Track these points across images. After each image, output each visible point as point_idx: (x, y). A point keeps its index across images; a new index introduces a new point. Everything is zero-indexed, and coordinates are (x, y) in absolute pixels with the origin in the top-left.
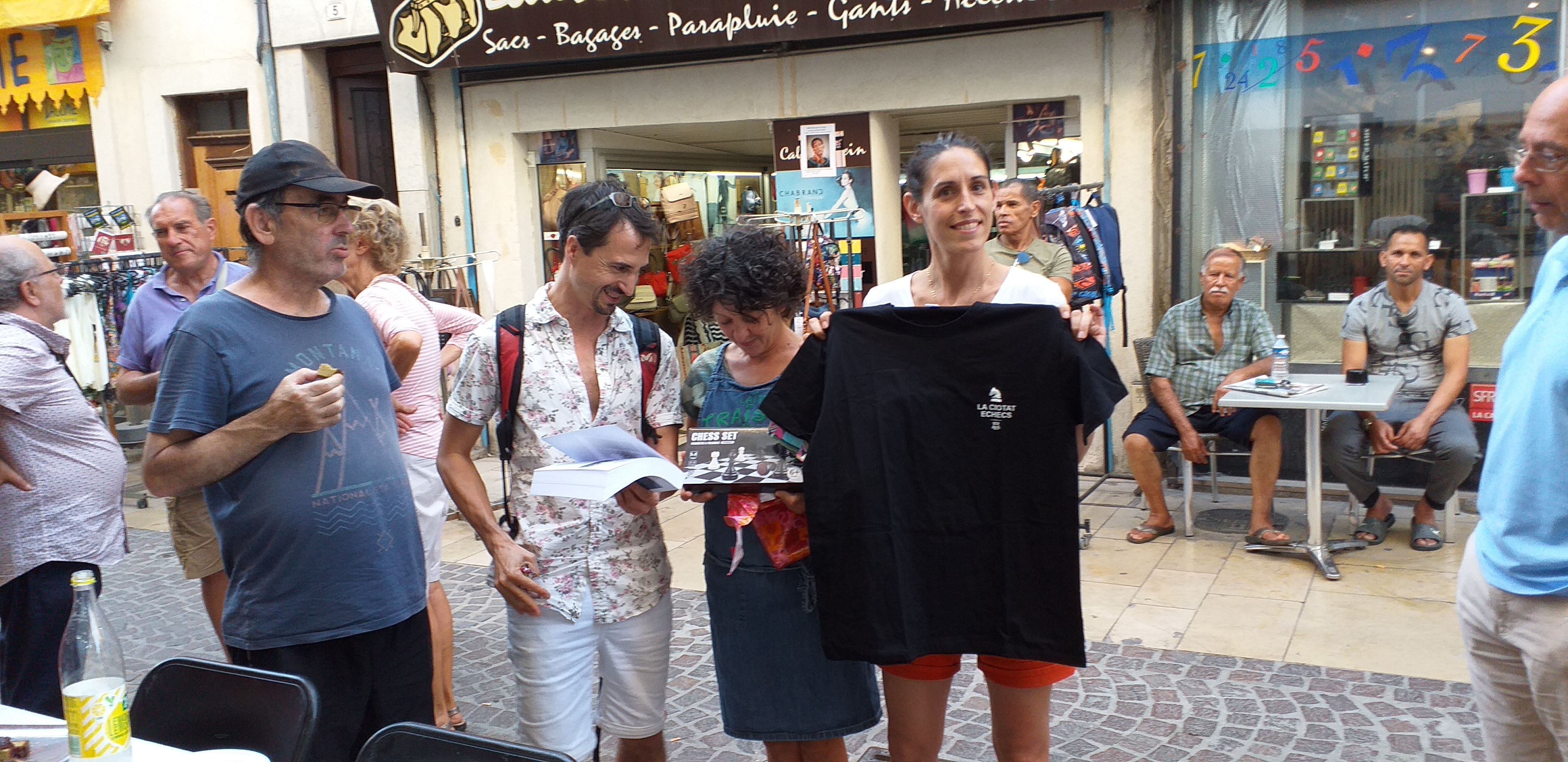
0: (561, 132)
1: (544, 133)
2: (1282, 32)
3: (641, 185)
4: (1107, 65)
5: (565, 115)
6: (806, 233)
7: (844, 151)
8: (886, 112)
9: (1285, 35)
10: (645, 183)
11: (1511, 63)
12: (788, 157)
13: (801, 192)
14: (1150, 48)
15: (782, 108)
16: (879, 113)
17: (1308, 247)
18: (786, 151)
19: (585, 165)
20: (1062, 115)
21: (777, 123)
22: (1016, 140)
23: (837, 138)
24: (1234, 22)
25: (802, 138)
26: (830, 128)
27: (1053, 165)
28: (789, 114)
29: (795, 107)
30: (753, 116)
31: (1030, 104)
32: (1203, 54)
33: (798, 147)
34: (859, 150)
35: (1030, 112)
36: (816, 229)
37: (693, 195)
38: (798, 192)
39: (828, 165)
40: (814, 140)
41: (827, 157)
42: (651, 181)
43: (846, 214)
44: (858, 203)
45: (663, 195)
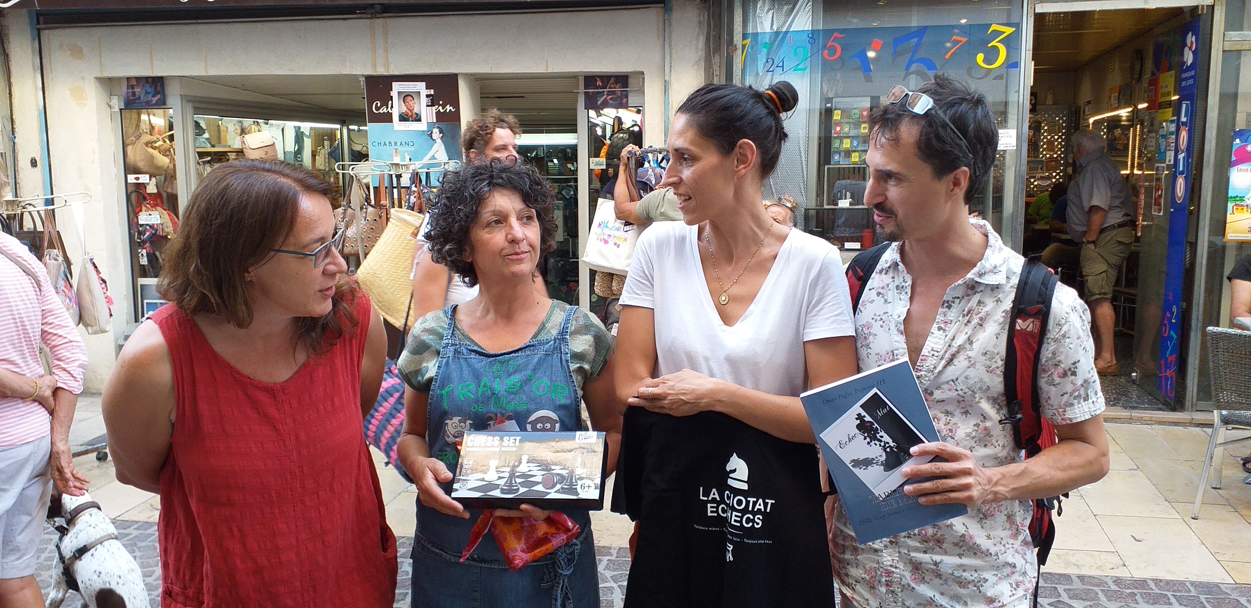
0: (147, 78)
1: (128, 79)
2: (808, 27)
3: (222, 133)
4: (667, 46)
5: (151, 61)
6: (405, 181)
7: (434, 108)
8: (471, 75)
9: (810, 29)
10: (225, 129)
11: (985, 61)
12: (381, 111)
13: (393, 143)
14: (703, 34)
15: (374, 66)
16: (466, 75)
17: (829, 204)
18: (379, 105)
19: (171, 111)
20: (627, 87)
21: (369, 79)
22: (587, 108)
23: (428, 96)
24: (771, 16)
25: (394, 94)
26: (421, 87)
27: (616, 131)
28: (381, 71)
29: (387, 65)
30: (346, 70)
31: (599, 77)
32: (748, 41)
33: (390, 102)
34: (449, 108)
35: (599, 83)
36: (416, 178)
37: (274, 143)
38: (390, 143)
39: (419, 120)
40: (406, 97)
41: (418, 112)
42: (231, 128)
43: (438, 165)
44: (448, 156)
45: (243, 142)
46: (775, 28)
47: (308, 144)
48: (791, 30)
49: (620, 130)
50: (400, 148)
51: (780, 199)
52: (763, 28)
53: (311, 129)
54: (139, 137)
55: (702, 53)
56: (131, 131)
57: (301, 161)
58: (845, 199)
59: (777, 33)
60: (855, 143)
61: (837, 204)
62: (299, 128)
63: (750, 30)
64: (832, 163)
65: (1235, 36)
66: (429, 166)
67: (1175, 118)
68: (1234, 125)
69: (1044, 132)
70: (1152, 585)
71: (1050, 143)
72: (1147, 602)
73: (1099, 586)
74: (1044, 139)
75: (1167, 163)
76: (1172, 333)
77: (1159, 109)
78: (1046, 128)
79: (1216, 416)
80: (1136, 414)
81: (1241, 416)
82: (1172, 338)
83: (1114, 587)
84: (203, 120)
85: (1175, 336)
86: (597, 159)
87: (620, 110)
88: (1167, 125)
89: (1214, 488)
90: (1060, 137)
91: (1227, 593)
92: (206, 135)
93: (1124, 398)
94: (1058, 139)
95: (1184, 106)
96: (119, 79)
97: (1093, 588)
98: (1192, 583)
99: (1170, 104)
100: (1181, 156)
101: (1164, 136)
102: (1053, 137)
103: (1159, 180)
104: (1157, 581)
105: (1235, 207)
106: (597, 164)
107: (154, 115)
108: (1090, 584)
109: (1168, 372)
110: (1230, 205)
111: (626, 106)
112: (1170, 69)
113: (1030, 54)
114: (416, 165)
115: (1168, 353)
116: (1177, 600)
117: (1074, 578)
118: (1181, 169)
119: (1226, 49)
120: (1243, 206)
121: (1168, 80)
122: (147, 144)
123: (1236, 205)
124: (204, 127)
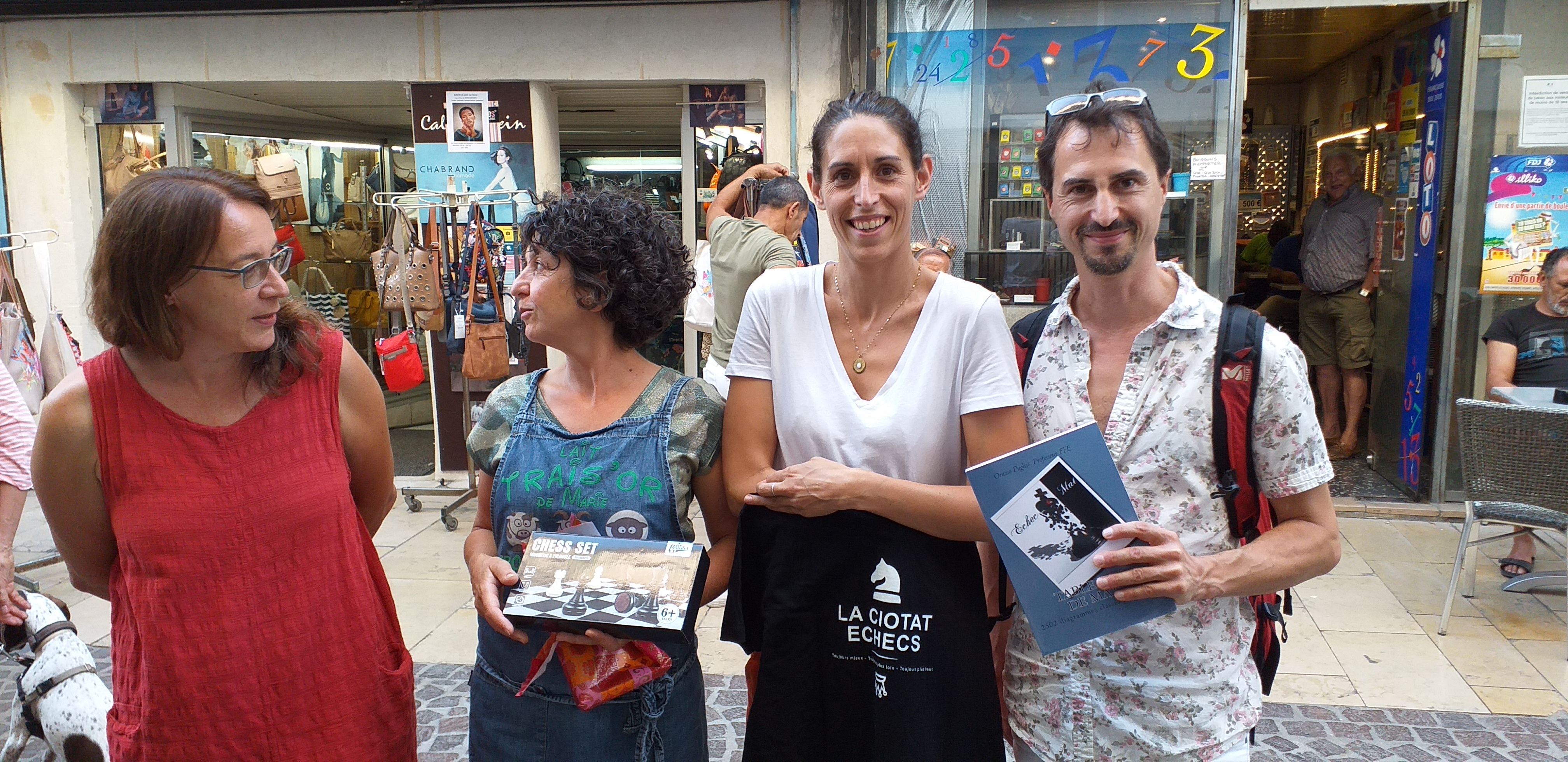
0: (131, 85)
1: (107, 85)
2: (969, 26)
3: (229, 155)
4: (793, 50)
5: (137, 62)
6: (463, 216)
7: (499, 124)
8: (546, 82)
9: (972, 28)
10: (233, 150)
11: (1188, 69)
12: (431, 128)
13: (447, 169)
14: (838, 33)
15: (423, 70)
16: (540, 83)
17: (994, 248)
18: (429, 120)
19: (162, 126)
20: (744, 100)
21: (416, 87)
22: (694, 125)
23: (491, 109)
24: (923, 11)
25: (448, 106)
26: (482, 97)
27: (730, 154)
28: (432, 77)
29: (439, 69)
30: (387, 76)
31: (707, 86)
32: (895, 43)
33: (443, 116)
34: (518, 124)
35: (708, 94)
36: (475, 212)
37: (296, 168)
38: (443, 168)
39: (481, 139)
40: (462, 110)
41: (478, 129)
42: (241, 148)
43: (505, 196)
44: (518, 184)
45: (256, 167)
46: (928, 27)
47: (339, 169)
48: (948, 29)
49: (736, 153)
50: (457, 175)
51: (934, 242)
52: (912, 27)
53: (344, 150)
54: (120, 160)
55: (837, 58)
56: (110, 151)
57: (332, 190)
58: (1015, 240)
59: (931, 33)
60: (1027, 171)
61: (1005, 248)
62: (328, 149)
63: (897, 29)
64: (999, 196)
65: (1495, 40)
66: (492, 197)
67: (1420, 141)
68: (1491, 150)
69: (1261, 159)
70: (1390, 716)
71: (1269, 172)
72: (1383, 738)
73: (1325, 718)
74: (1261, 167)
75: (1410, 196)
76: (1416, 406)
77: (1401, 129)
78: (1264, 153)
79: (1468, 508)
80: (1371, 506)
81: (1498, 508)
82: (1416, 412)
83: (1343, 719)
84: (204, 138)
85: (1419, 410)
86: (707, 190)
87: (735, 128)
88: (1410, 150)
89: (1466, 597)
90: (1281, 164)
91: (1481, 726)
92: (209, 158)
93: (1357, 487)
94: (1279, 166)
95: (1431, 127)
96: (96, 85)
97: (1317, 721)
98: (1439, 714)
99: (1413, 124)
100: (1427, 188)
101: (1406, 164)
102: (1273, 164)
103: (1400, 217)
104: (1396, 712)
105: (1492, 252)
106: (706, 196)
107: (141, 132)
108: (1314, 715)
109: (1411, 454)
110: (1487, 249)
111: (742, 124)
112: (1414, 82)
113: (1243, 61)
114: (476, 196)
115: (1411, 430)
116: (1420, 735)
117: (1296, 710)
118: (1427, 204)
119: (1482, 56)
120: (1502, 249)
121: (1411, 94)
122: (131, 169)
123: (1494, 248)
124: (206, 148)
